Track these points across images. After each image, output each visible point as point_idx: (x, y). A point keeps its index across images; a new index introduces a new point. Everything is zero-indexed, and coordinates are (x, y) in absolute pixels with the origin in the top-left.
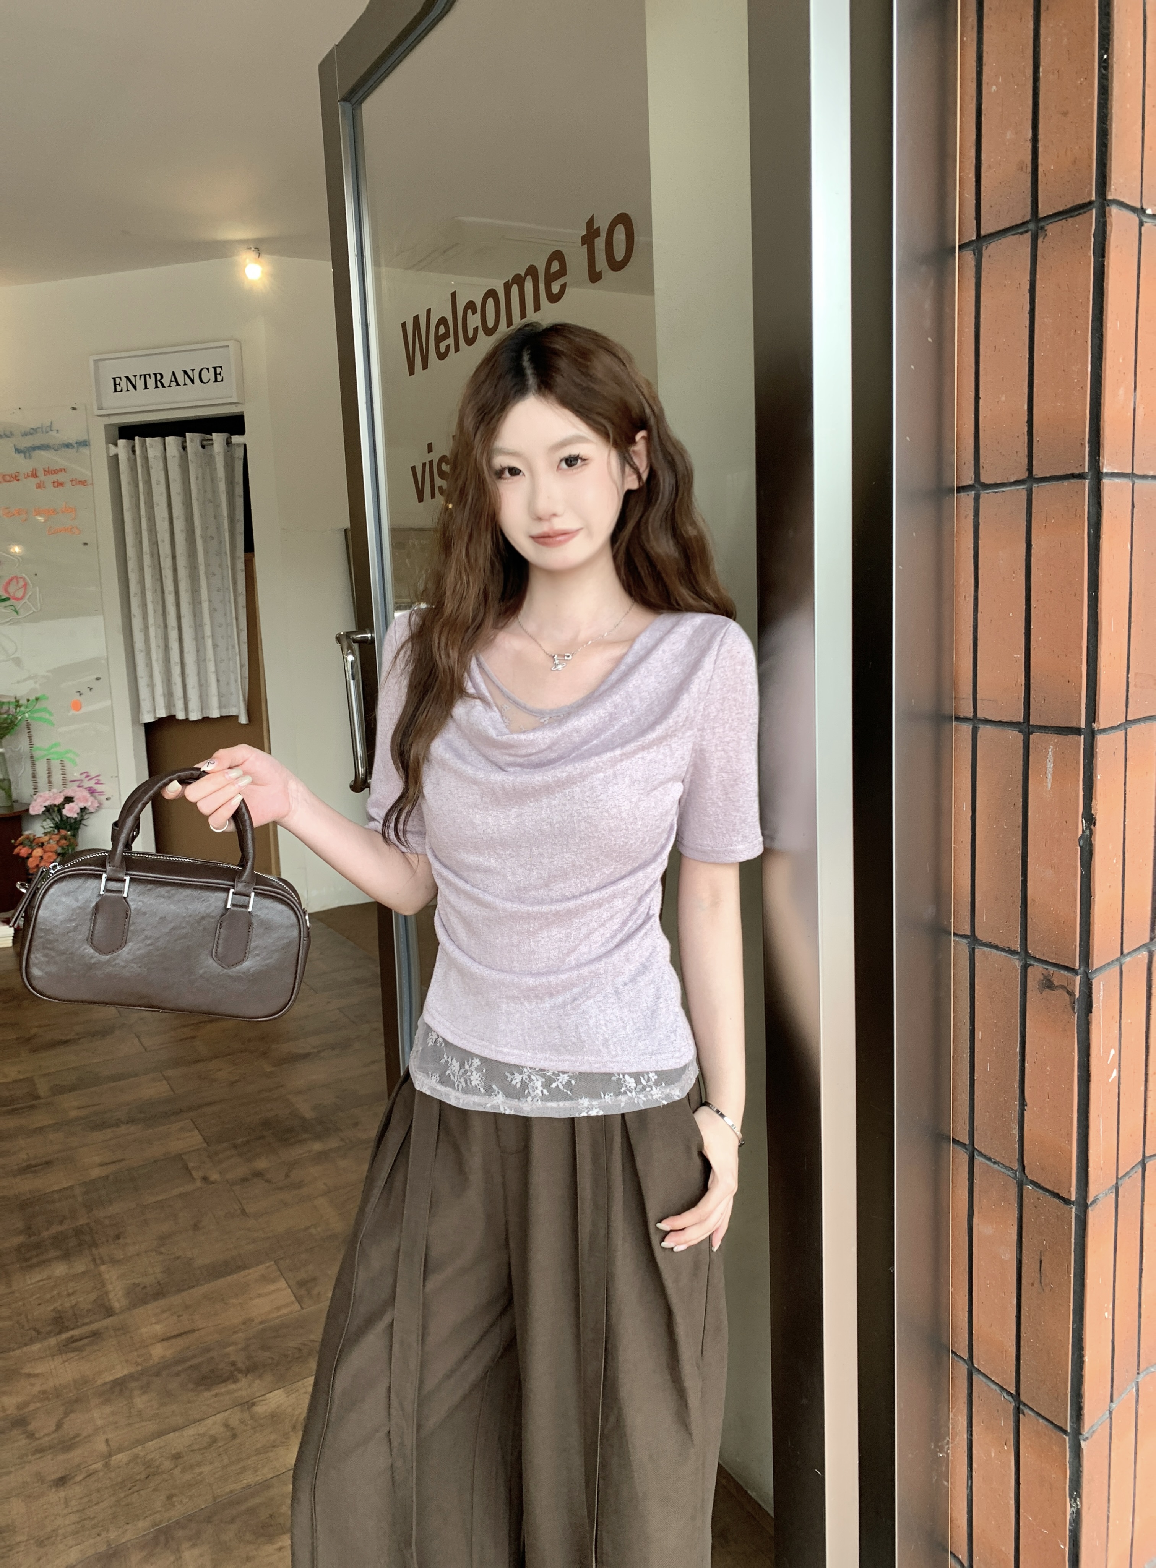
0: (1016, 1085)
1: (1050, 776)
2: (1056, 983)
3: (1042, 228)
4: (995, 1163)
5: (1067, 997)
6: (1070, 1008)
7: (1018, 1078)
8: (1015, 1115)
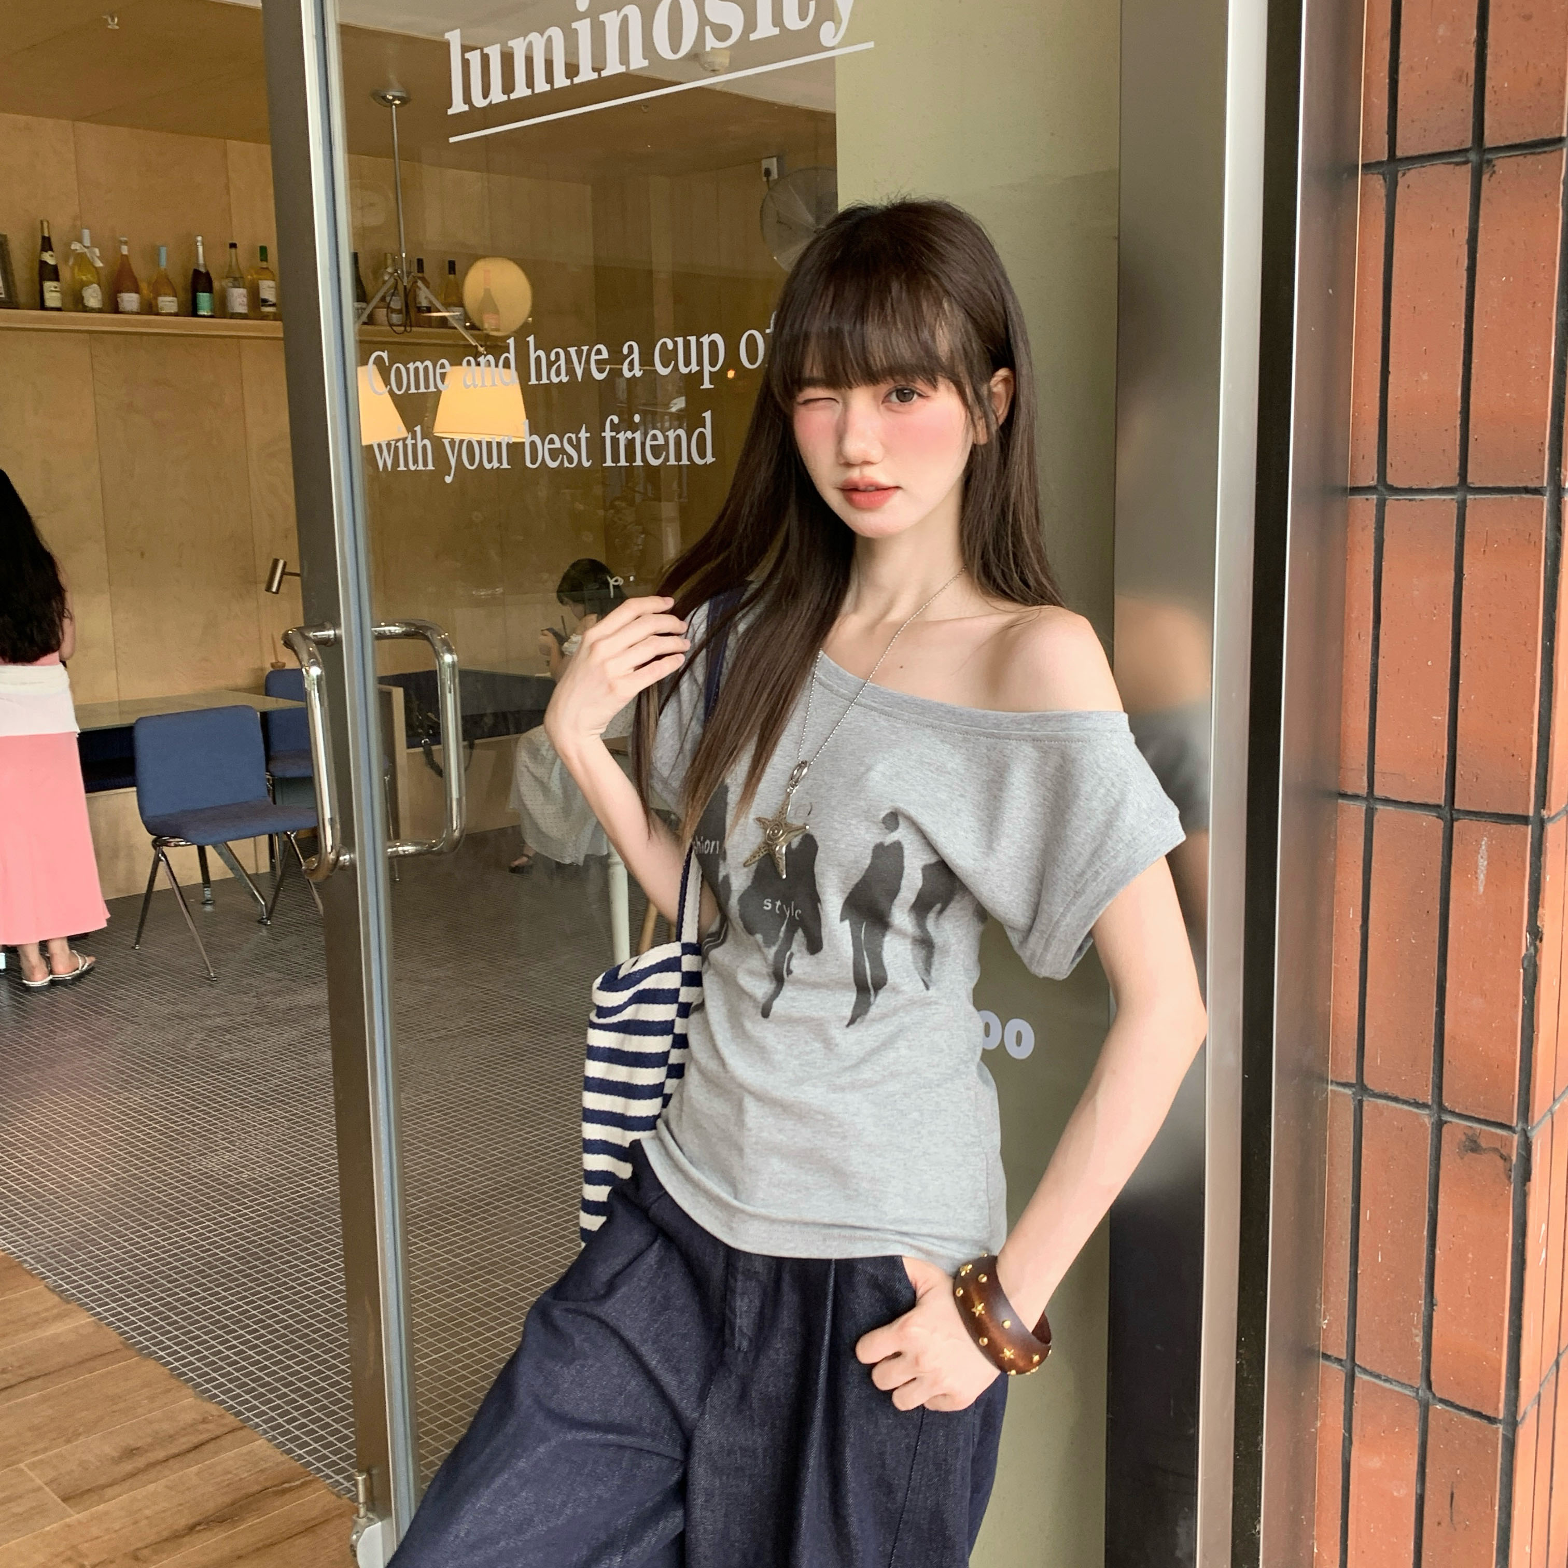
0: (1422, 1280)
1: (1482, 877)
2: (1483, 1144)
3: (1489, 161)
4: (1386, 1380)
5: (1500, 1163)
6: (1503, 1177)
7: (1424, 1269)
8: (1418, 1318)
